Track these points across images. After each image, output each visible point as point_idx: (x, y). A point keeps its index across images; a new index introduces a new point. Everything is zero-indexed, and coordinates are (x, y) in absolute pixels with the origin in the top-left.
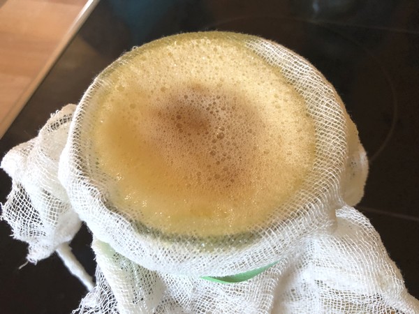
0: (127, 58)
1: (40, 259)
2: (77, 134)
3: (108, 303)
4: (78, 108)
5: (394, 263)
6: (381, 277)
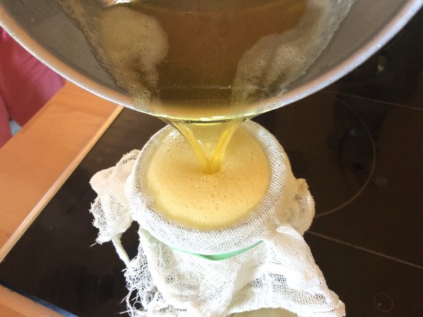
3: (143, 266)
5: (317, 267)
6: (306, 273)
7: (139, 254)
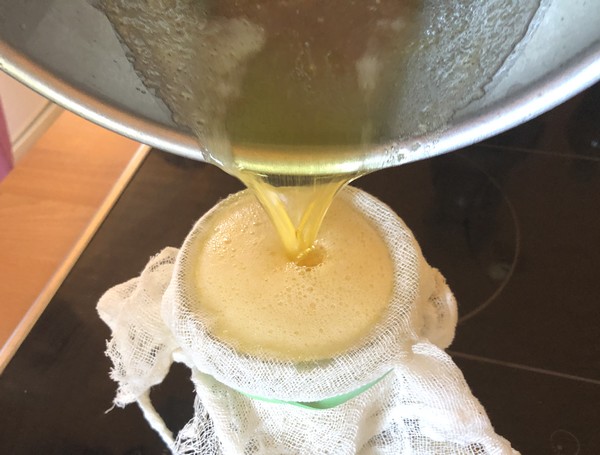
0: (223, 205)
1: (127, 402)
2: (182, 275)
3: (205, 434)
4: (180, 252)
5: (476, 400)
6: (462, 411)
7: (196, 414)
